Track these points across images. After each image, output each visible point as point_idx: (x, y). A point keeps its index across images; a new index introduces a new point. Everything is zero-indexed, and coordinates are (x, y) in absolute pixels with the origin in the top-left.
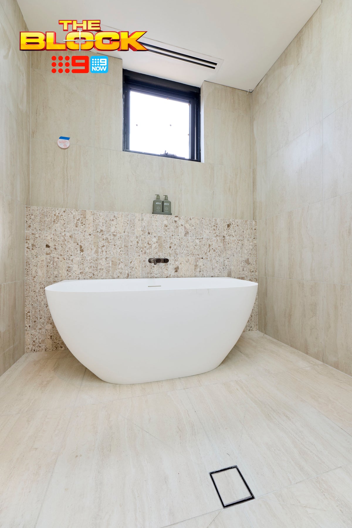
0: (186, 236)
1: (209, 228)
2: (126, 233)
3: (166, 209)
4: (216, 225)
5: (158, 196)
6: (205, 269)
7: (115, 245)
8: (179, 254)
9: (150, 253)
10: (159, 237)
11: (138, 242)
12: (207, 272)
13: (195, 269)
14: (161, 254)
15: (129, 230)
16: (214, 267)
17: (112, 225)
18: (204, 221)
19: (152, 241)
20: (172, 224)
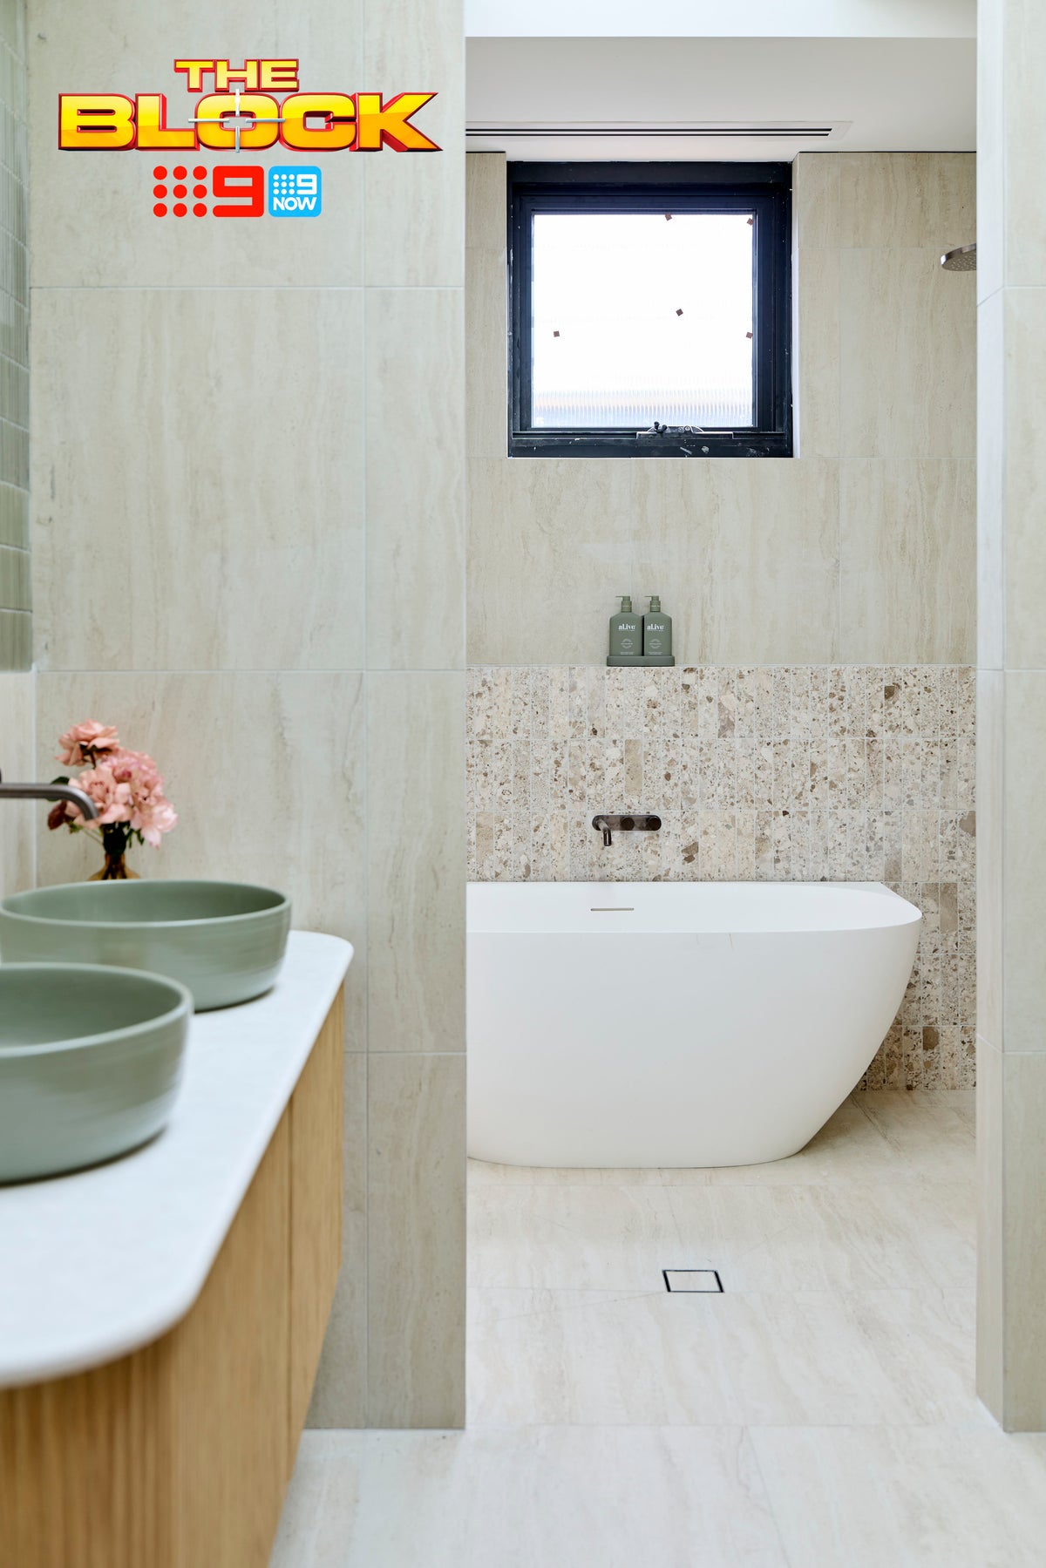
0: (725, 736)
1: (810, 703)
2: (520, 734)
3: (653, 645)
4: (838, 693)
5: (627, 601)
6: (797, 851)
7: (486, 775)
8: (699, 799)
9: (598, 799)
10: (628, 742)
11: (558, 763)
12: (802, 862)
13: (759, 850)
14: (635, 801)
15: (529, 724)
16: (831, 845)
17: (475, 709)
18: (790, 680)
19: (604, 759)
20: (673, 698)
